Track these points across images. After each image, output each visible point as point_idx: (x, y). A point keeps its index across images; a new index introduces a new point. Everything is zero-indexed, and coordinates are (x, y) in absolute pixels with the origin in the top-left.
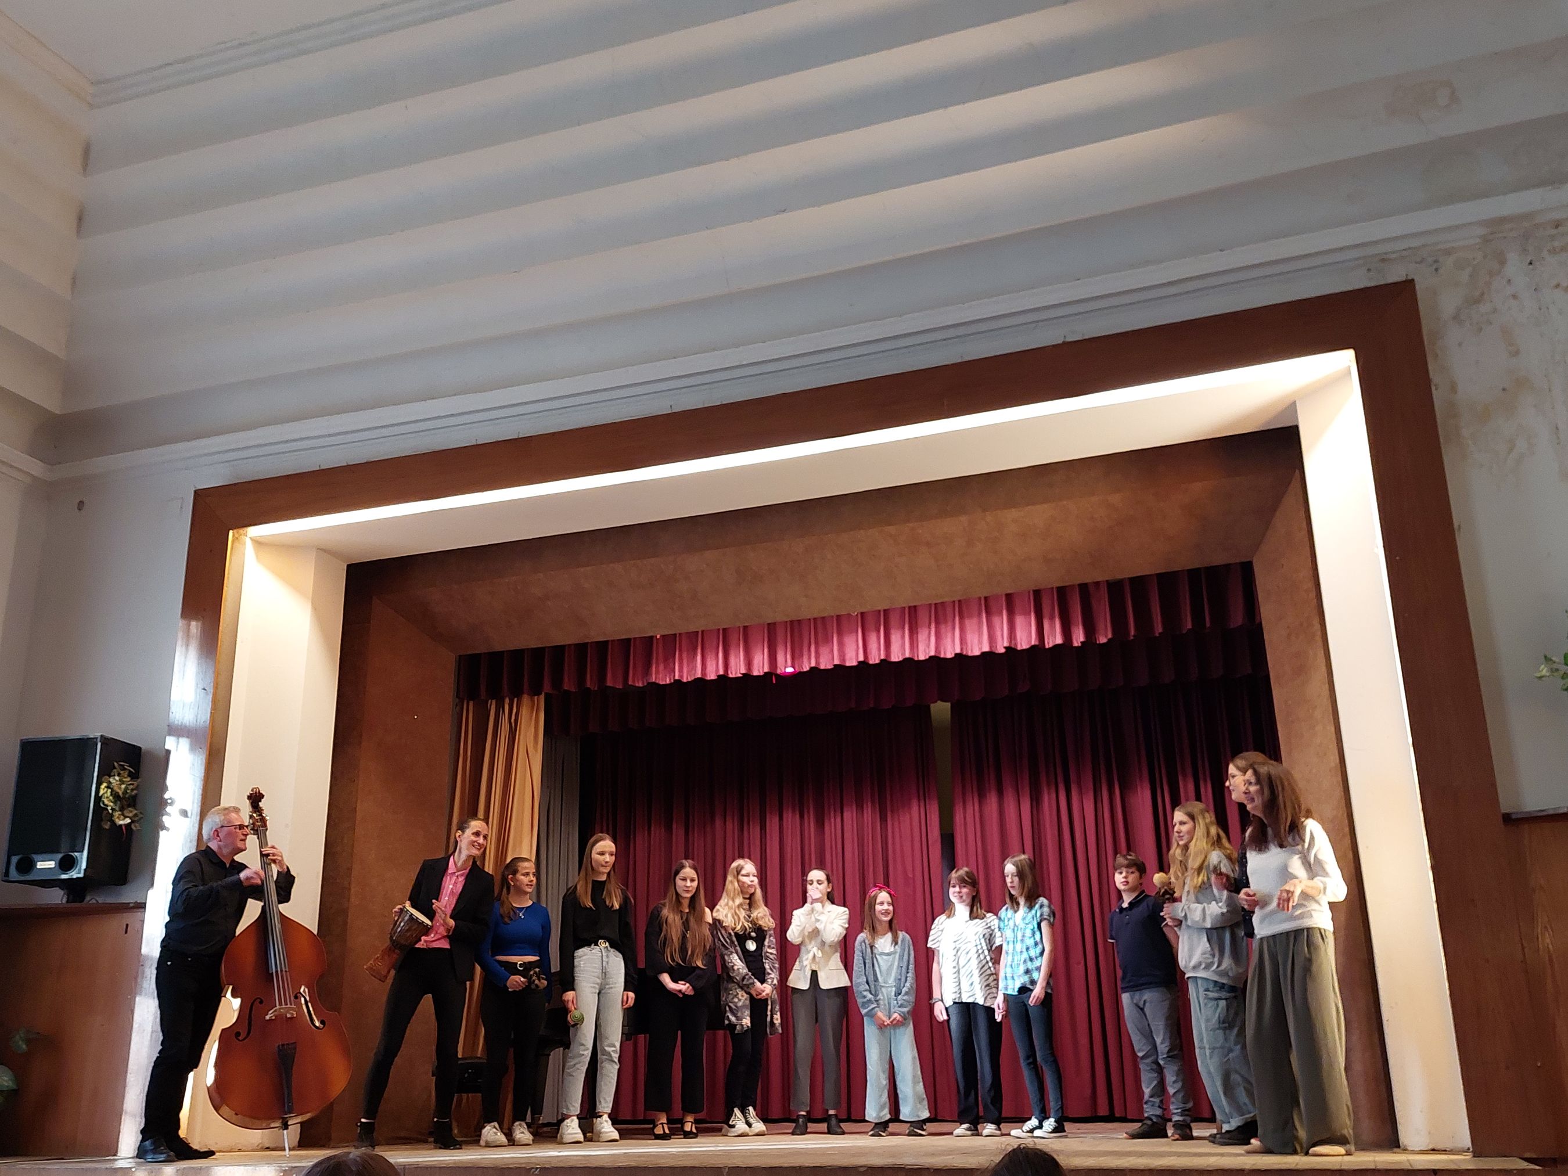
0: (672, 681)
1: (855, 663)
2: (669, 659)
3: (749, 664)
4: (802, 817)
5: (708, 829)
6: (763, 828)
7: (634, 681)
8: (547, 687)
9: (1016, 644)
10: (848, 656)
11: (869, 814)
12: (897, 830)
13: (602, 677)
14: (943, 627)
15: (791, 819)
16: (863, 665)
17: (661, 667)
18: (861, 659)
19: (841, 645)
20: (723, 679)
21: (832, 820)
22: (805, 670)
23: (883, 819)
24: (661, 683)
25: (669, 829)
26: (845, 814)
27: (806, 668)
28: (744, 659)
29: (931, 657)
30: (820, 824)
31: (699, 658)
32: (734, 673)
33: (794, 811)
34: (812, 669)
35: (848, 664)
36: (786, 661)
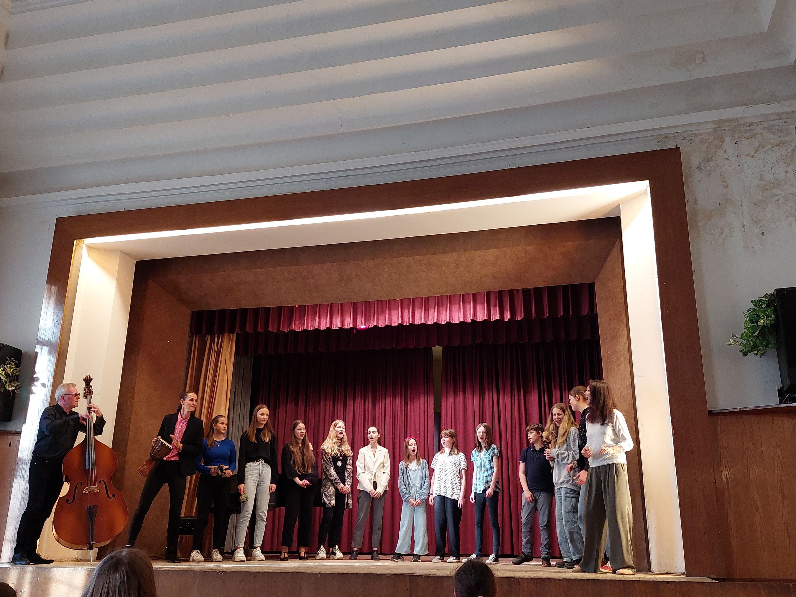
0: (303, 330)
1: (396, 325)
2: (302, 317)
3: (343, 323)
4: (365, 401)
5: (317, 405)
6: (345, 406)
7: (283, 328)
8: (238, 330)
9: (477, 319)
10: (393, 321)
11: (399, 401)
12: (412, 410)
13: (266, 326)
14: (441, 308)
15: (359, 402)
16: (401, 326)
17: (297, 322)
18: (400, 322)
19: (390, 315)
20: (329, 330)
21: (380, 403)
22: (371, 327)
23: (406, 404)
24: (297, 330)
25: (297, 405)
26: (387, 400)
27: (372, 326)
28: (340, 320)
29: (434, 323)
30: (374, 405)
31: (317, 318)
32: (335, 327)
33: (361, 398)
34: (374, 326)
35: (393, 325)
36: (362, 322)
